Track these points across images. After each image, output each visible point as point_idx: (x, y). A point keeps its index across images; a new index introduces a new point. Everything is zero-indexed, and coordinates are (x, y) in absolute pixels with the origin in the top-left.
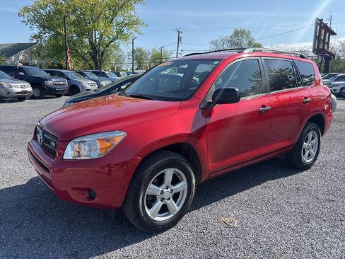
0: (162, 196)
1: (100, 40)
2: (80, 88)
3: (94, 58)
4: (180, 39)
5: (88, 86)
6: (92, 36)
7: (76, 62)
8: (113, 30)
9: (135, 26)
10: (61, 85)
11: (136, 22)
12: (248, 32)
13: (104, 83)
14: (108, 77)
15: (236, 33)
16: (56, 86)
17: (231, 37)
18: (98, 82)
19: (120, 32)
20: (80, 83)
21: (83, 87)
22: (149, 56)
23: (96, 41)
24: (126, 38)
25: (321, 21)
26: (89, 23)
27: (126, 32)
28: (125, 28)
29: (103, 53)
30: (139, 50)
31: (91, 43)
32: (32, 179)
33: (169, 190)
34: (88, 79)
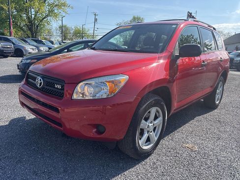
0: (148, 129)
1: (35, 16)
2: (24, 51)
3: (30, 29)
4: (96, 20)
5: (30, 50)
6: (28, 12)
7: (16, 32)
8: (46, 9)
9: (63, 7)
10: (8, 48)
11: (64, 5)
12: (142, 18)
13: (42, 48)
14: (44, 44)
15: (134, 19)
16: (4, 49)
17: (131, 21)
18: (38, 48)
19: (51, 12)
20: (23, 47)
21: (26, 51)
22: (72, 32)
23: (31, 17)
24: (56, 16)
25: (191, 14)
26: (27, 2)
27: (56, 11)
28: (56, 8)
29: (37, 26)
30: (65, 26)
31: (28, 18)
32: (12, 120)
33: (152, 124)
34: (29, 44)
